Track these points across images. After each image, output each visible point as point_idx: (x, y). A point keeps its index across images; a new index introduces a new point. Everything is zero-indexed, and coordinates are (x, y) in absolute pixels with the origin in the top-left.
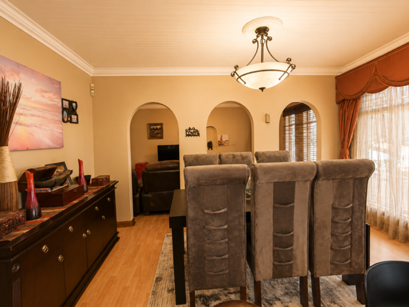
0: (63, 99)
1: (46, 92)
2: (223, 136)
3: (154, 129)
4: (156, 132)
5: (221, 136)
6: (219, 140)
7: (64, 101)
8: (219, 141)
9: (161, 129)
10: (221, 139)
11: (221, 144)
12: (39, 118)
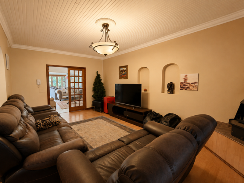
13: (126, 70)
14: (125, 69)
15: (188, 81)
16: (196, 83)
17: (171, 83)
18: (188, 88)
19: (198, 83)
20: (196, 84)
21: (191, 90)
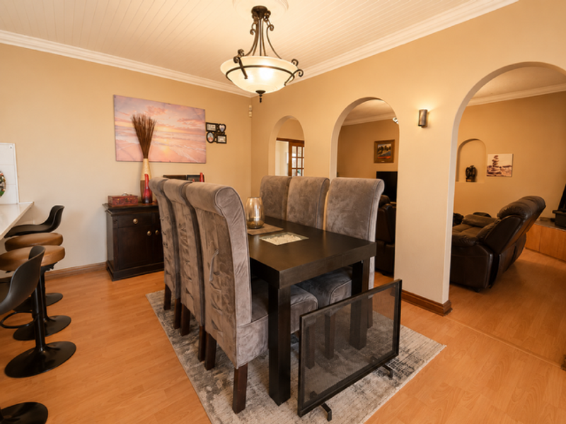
0: (207, 123)
1: (186, 120)
2: (501, 157)
3: (382, 148)
4: (384, 152)
5: (496, 157)
6: (490, 163)
7: (209, 125)
8: (490, 167)
9: (392, 148)
10: (495, 162)
11: (493, 171)
12: (179, 141)
13: (390, 148)
14: (389, 145)
15: (499, 164)
16: (508, 167)
17: (472, 166)
18: (499, 173)
19: (512, 166)
20: (510, 168)
21: (503, 176)
